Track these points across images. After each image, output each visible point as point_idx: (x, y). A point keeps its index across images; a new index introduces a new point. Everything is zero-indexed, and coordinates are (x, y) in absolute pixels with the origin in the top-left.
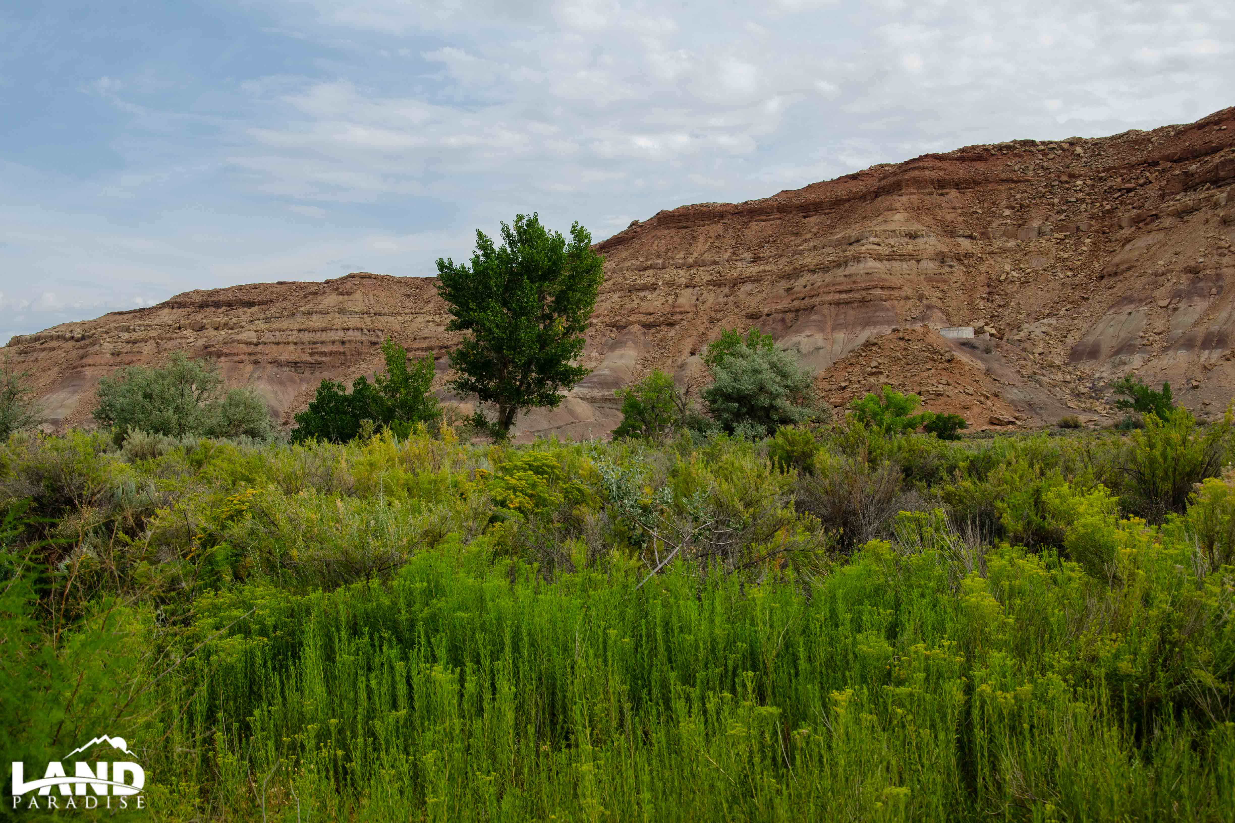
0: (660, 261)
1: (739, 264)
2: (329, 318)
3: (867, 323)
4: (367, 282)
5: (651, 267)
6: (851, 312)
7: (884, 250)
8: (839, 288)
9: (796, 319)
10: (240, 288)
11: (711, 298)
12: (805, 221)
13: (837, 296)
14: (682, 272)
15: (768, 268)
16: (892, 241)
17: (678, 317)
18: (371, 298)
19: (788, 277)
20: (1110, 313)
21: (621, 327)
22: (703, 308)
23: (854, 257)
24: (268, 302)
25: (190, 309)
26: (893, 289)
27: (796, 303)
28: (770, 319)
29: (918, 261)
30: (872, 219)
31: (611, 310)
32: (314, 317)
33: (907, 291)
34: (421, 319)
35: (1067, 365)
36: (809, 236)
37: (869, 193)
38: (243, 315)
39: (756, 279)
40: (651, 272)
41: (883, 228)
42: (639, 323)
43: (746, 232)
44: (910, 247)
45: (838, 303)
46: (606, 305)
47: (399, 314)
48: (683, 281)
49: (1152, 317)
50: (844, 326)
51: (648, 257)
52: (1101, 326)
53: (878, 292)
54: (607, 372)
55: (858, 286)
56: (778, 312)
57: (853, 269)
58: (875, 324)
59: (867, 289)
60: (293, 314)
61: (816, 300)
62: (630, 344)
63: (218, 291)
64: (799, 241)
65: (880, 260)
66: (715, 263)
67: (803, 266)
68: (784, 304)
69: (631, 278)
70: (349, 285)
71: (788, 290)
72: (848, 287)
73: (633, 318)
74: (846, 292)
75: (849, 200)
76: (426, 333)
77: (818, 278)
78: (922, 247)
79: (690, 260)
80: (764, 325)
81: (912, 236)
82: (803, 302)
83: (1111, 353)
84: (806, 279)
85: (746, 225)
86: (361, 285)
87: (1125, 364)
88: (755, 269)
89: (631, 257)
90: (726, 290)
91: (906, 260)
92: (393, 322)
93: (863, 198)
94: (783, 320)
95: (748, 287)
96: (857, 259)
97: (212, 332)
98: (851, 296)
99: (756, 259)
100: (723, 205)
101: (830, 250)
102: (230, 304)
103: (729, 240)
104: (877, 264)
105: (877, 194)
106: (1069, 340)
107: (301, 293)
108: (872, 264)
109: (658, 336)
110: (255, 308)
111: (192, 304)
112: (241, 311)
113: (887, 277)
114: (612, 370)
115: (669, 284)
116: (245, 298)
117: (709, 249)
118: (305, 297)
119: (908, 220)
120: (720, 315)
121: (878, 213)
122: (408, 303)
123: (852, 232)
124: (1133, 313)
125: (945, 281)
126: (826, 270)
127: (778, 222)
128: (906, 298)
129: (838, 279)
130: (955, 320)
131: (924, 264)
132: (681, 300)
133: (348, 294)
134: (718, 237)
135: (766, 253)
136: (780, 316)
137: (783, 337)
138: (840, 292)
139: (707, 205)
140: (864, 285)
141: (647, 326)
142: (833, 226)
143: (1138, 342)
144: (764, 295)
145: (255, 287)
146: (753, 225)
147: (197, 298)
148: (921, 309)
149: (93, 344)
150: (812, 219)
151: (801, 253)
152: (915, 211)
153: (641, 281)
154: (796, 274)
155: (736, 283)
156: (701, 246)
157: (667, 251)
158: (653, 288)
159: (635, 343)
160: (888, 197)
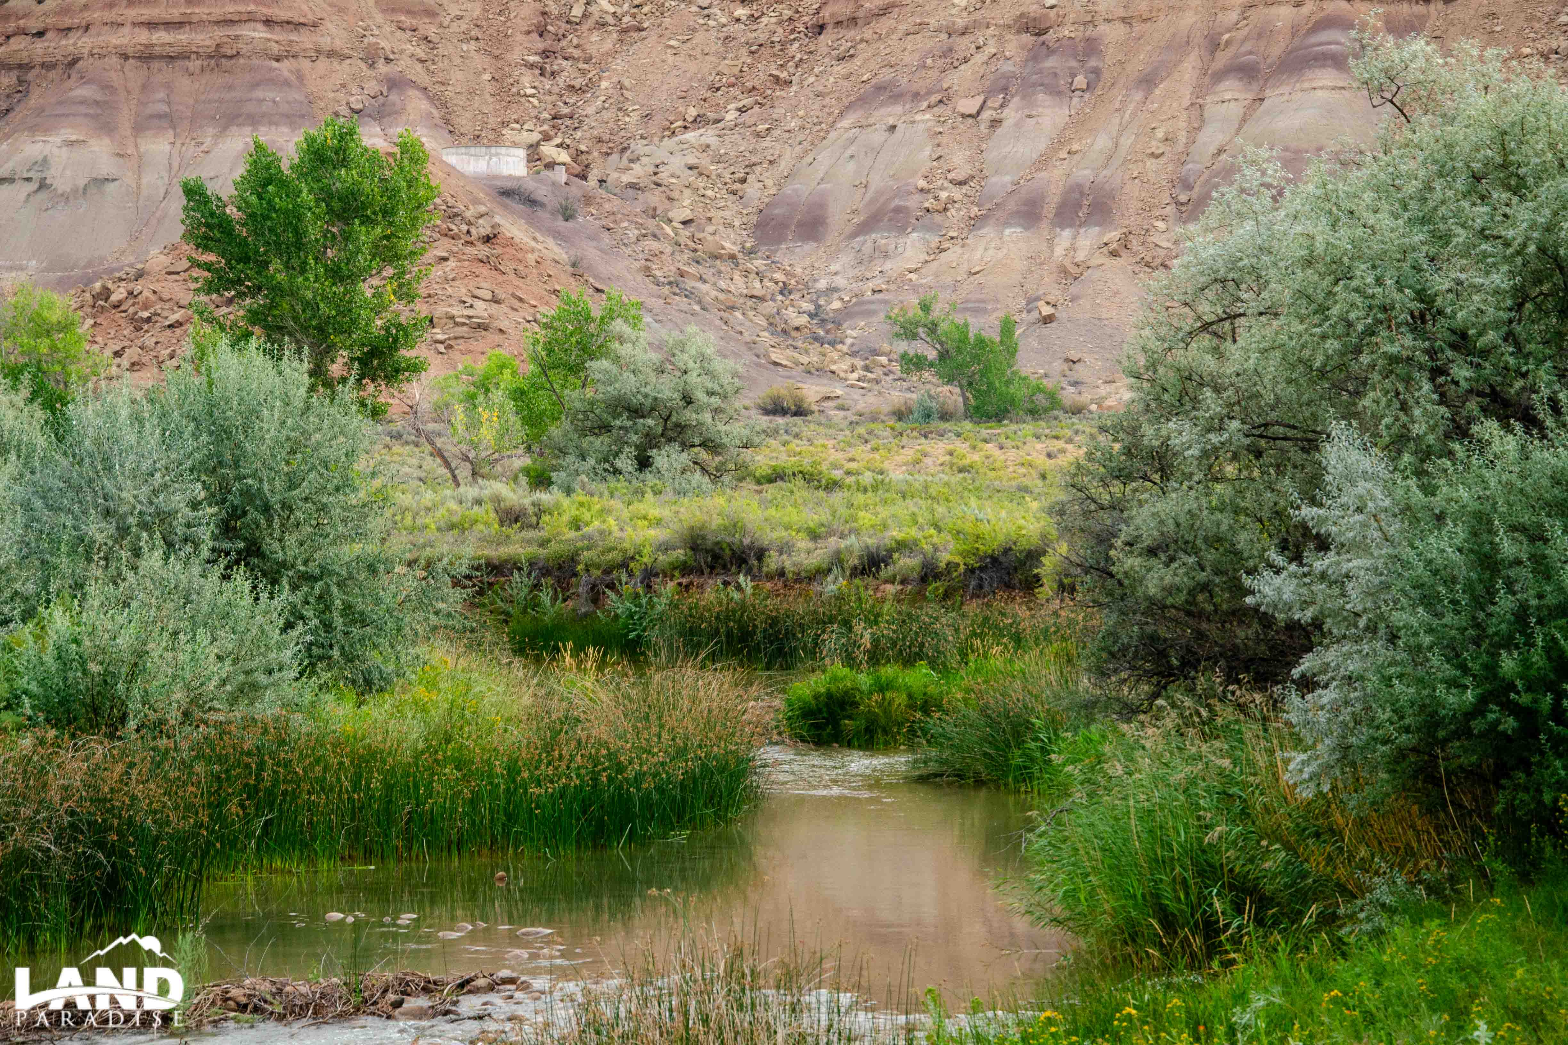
6: (183, 83)
9: (22, 90)
20: (846, 123)
33: (335, 33)
35: (751, 253)
49: (944, 140)
50: (168, 121)
52: (824, 158)
83: (849, 229)
87: (886, 256)
106: (752, 189)
124: (901, 127)
128: (334, 54)
130: (464, 122)
143: (913, 202)
148: (373, 85)
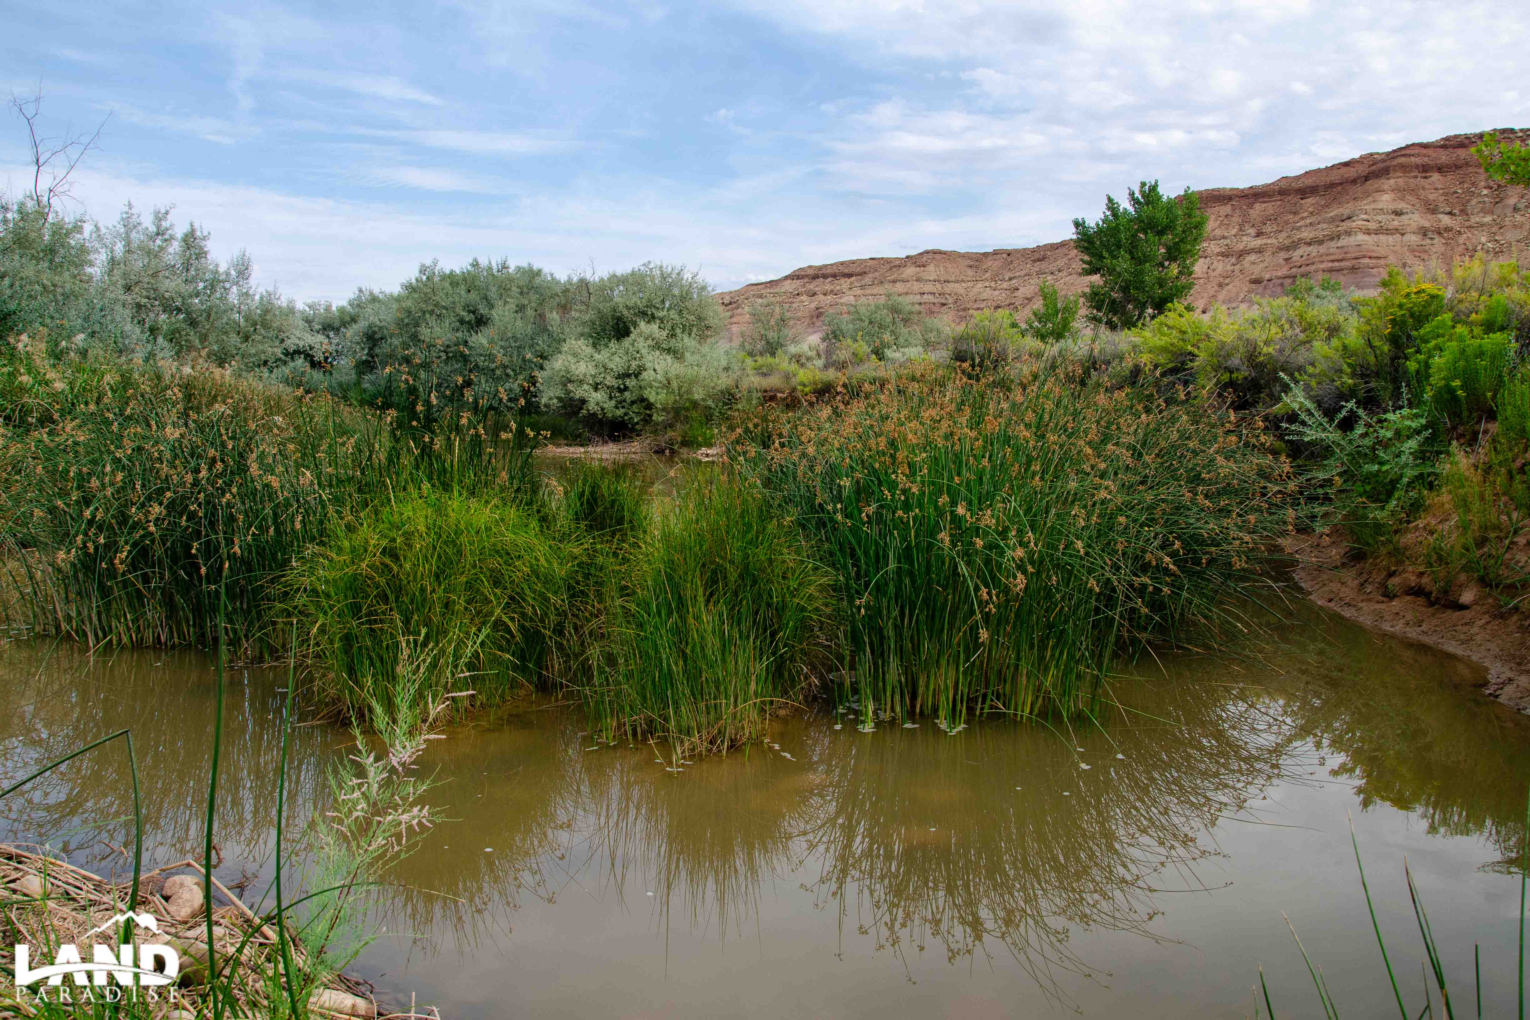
1: (1245, 238)
2: (908, 285)
4: (937, 256)
7: (1373, 226)
8: (1331, 258)
10: (842, 263)
11: (1220, 266)
12: (1303, 202)
13: (1330, 264)
15: (1269, 241)
16: (1379, 218)
18: (942, 269)
19: (1287, 249)
23: (1346, 232)
24: (863, 274)
25: (806, 280)
26: (1379, 258)
27: (1294, 270)
28: (1271, 284)
29: (1403, 235)
30: (1363, 199)
32: (898, 285)
34: (980, 285)
36: (1305, 214)
37: (1359, 177)
38: (845, 283)
39: (1260, 251)
41: (1372, 206)
43: (1251, 211)
44: (1396, 223)
45: (1331, 270)
47: (963, 281)
53: (1367, 261)
55: (1348, 256)
56: (1278, 278)
57: (1344, 241)
59: (1357, 258)
60: (882, 282)
61: (1312, 268)
63: (826, 266)
64: (1297, 218)
65: (1369, 234)
66: (1224, 237)
67: (1300, 239)
68: (1284, 271)
70: (925, 259)
71: (1286, 260)
72: (1340, 257)
74: (1338, 261)
75: (1341, 184)
76: (984, 296)
77: (1313, 250)
78: (1406, 222)
80: (1265, 288)
81: (1398, 213)
82: (1299, 270)
84: (1303, 250)
85: (1251, 206)
86: (934, 259)
88: (1258, 242)
90: (1233, 260)
91: (1392, 234)
92: (959, 288)
93: (1354, 181)
94: (1282, 285)
95: (1253, 257)
96: (1348, 233)
97: (822, 297)
98: (1342, 264)
99: (1259, 235)
100: (1231, 189)
101: (1325, 226)
102: (834, 276)
103: (1236, 219)
104: (1366, 238)
105: (1367, 178)
107: (888, 266)
108: (1361, 237)
110: (852, 279)
111: (807, 276)
112: (843, 281)
113: (1376, 248)
116: (846, 271)
118: (891, 269)
119: (1394, 200)
120: (1227, 281)
121: (1368, 194)
122: (970, 272)
123: (1345, 210)
125: (1425, 251)
126: (1321, 242)
127: (1279, 203)
129: (1331, 250)
131: (1407, 237)
133: (924, 266)
134: (1227, 216)
135: (1268, 228)
136: (1278, 281)
138: (1333, 261)
139: (1218, 190)
140: (1354, 255)
142: (1328, 206)
144: (1266, 264)
145: (853, 262)
146: (1257, 206)
147: (810, 272)
149: (737, 308)
150: (1308, 200)
152: (1401, 192)
154: (1294, 246)
155: (1242, 254)
160: (1376, 181)
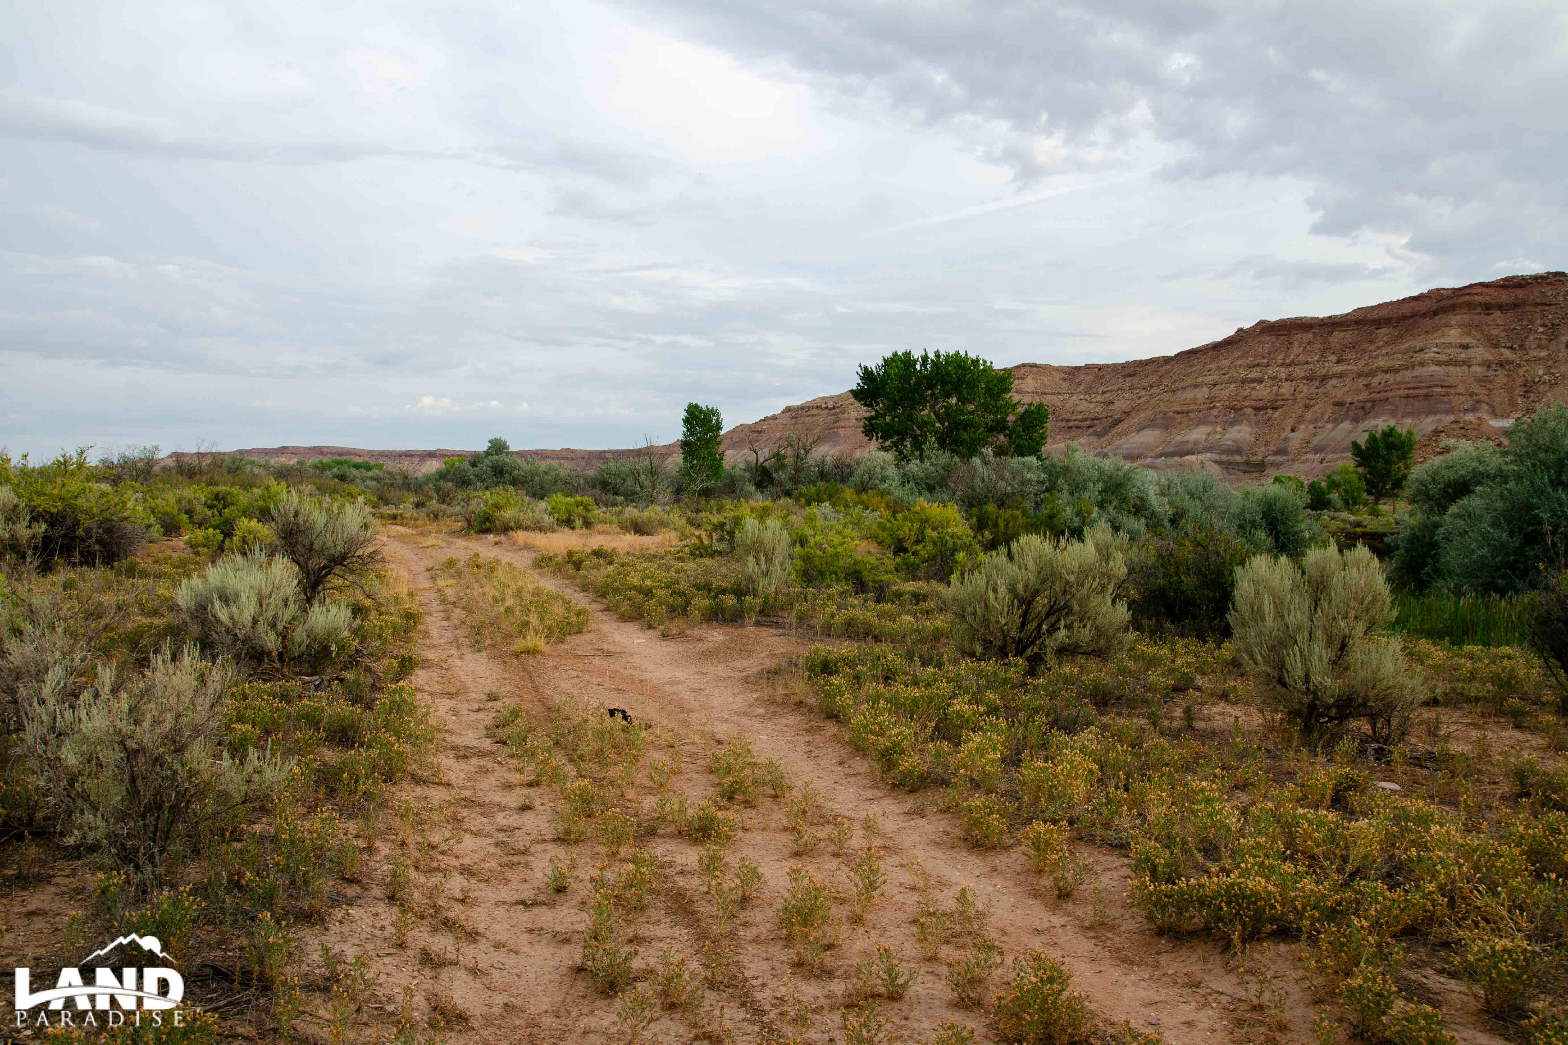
0: (1265, 361)
1: (1327, 364)
3: (1428, 413)
4: (1034, 369)
5: (1258, 365)
6: (1417, 404)
7: (1443, 358)
8: (1409, 385)
9: (1373, 407)
11: (1305, 389)
12: (1378, 332)
13: (1406, 392)
14: (1282, 369)
15: (1349, 368)
16: (1449, 351)
17: (1281, 403)
18: (1038, 381)
19: (1367, 375)
21: (1237, 410)
22: (1299, 396)
23: (1419, 363)
26: (1450, 387)
27: (1373, 395)
28: (1353, 407)
29: (1470, 366)
30: (1432, 333)
31: (1230, 397)
33: (1461, 389)
34: (1075, 397)
36: (1381, 344)
37: (1429, 311)
39: (1341, 376)
40: (1259, 369)
41: (1442, 340)
42: (1251, 407)
43: (1331, 339)
44: (1463, 356)
45: (1407, 397)
46: (1226, 393)
47: (1059, 393)
48: (1283, 376)
50: (1411, 414)
51: (1255, 357)
53: (1439, 389)
54: (1230, 443)
55: (1422, 384)
56: (1359, 401)
57: (1418, 371)
58: (1436, 413)
59: (1430, 387)
61: (1389, 394)
62: (1245, 422)
64: (1373, 347)
65: (1439, 365)
66: (1307, 363)
67: (1378, 367)
68: (1364, 396)
69: (1243, 373)
71: (1366, 385)
72: (1415, 385)
73: (1247, 403)
74: (1413, 388)
75: (1412, 317)
76: (1081, 408)
77: (1390, 377)
78: (1473, 355)
79: (1288, 361)
80: (1348, 411)
81: (1465, 347)
82: (1379, 396)
84: (1380, 377)
85: (1330, 334)
86: (1030, 371)
88: (1339, 368)
89: (1241, 357)
90: (1317, 384)
91: (1460, 366)
93: (1423, 316)
94: (1363, 408)
95: (1334, 382)
96: (1422, 364)
98: (1417, 392)
99: (1339, 361)
100: (1313, 318)
101: (1399, 356)
103: (1318, 346)
104: (1438, 368)
105: (1436, 313)
108: (1433, 368)
109: (1266, 417)
113: (1446, 378)
114: (1234, 441)
115: (1273, 378)
117: (1302, 352)
119: (1461, 335)
120: (1312, 402)
121: (1436, 329)
122: (1065, 385)
123: (1417, 343)
125: (1490, 382)
126: (1396, 371)
127: (1356, 332)
128: (1460, 394)
129: (1407, 379)
130: (1499, 412)
131: (1473, 369)
132: (1282, 390)
134: (1309, 343)
135: (1347, 356)
136: (1360, 405)
137: (1363, 420)
138: (1409, 389)
139: (1301, 319)
140: (1426, 384)
141: (1257, 409)
142: (1400, 337)
144: (1347, 388)
146: (1337, 334)
148: (1471, 403)
149: (843, 413)
150: (1383, 331)
151: (1376, 357)
152: (1467, 327)
153: (1252, 376)
154: (1372, 373)
155: (1325, 379)
156: (1296, 350)
157: (1270, 353)
158: (1260, 381)
159: (1249, 422)
160: (1445, 316)
